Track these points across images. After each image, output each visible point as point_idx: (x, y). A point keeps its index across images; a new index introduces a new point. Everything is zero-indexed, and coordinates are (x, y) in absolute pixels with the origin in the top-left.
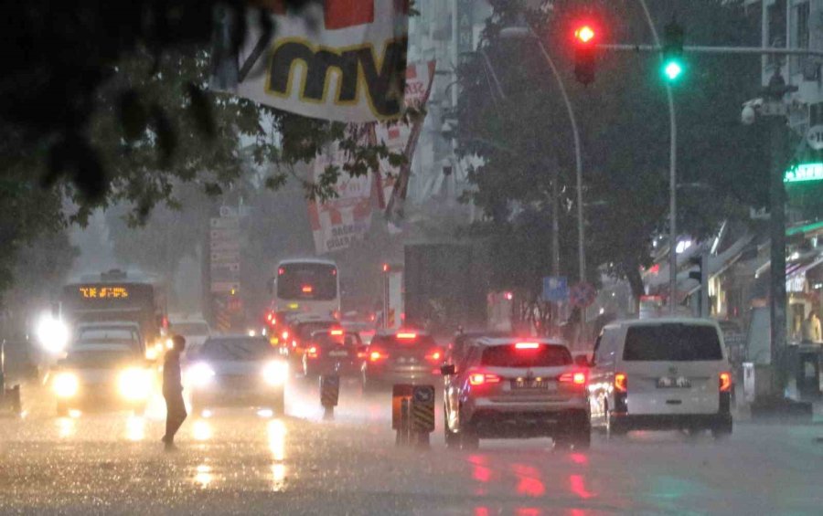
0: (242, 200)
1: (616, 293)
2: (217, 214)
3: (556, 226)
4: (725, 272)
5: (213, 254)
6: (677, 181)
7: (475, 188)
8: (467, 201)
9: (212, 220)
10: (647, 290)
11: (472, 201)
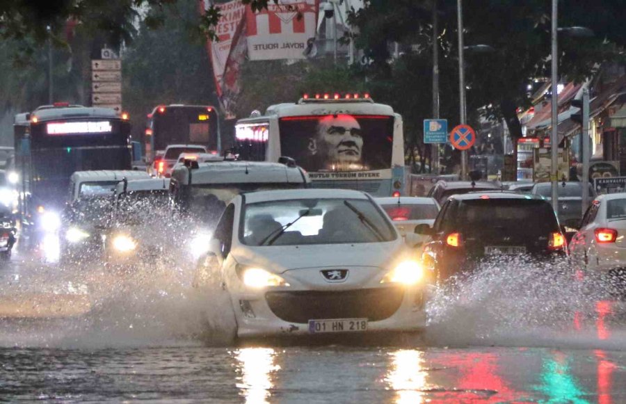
0: (124, 43)
1: (492, 134)
2: (99, 57)
3: (436, 70)
4: (600, 115)
5: (94, 96)
6: (559, 25)
7: (354, 30)
8: (348, 42)
9: (94, 62)
10: (524, 131)
11: (351, 44)
